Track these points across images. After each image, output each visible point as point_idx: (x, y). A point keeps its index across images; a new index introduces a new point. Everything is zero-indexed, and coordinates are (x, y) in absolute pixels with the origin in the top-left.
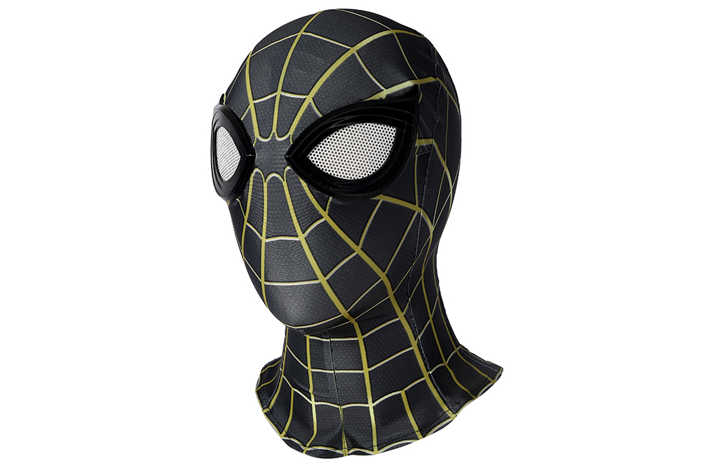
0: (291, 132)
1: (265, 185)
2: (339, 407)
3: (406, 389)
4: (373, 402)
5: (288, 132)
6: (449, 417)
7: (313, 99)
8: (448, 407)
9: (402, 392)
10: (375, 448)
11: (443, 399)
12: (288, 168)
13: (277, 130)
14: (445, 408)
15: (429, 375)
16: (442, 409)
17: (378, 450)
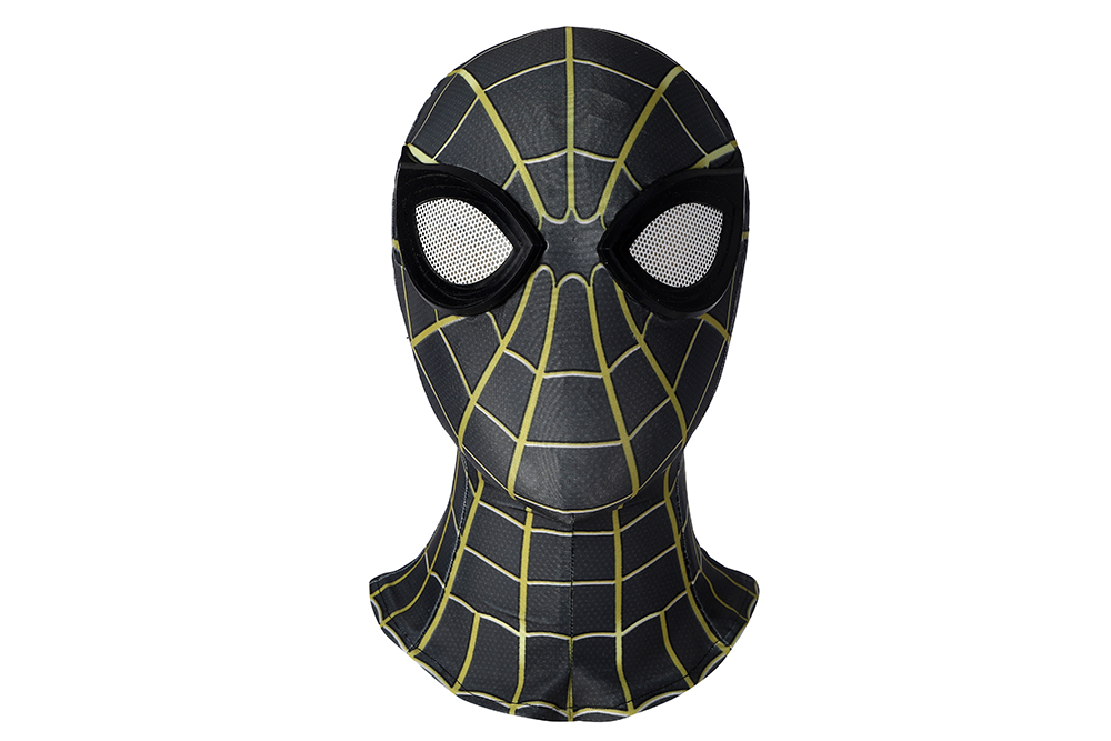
0: (601, 212)
1: (556, 291)
2: (569, 638)
3: (666, 609)
4: (623, 630)
5: (595, 212)
6: (721, 652)
7: (625, 163)
8: (717, 637)
9: (661, 614)
10: (630, 705)
11: (708, 623)
12: (600, 266)
13: (576, 208)
14: (713, 638)
15: (691, 586)
16: (709, 640)
17: (635, 708)
